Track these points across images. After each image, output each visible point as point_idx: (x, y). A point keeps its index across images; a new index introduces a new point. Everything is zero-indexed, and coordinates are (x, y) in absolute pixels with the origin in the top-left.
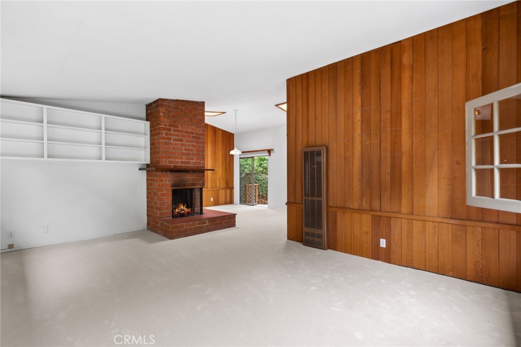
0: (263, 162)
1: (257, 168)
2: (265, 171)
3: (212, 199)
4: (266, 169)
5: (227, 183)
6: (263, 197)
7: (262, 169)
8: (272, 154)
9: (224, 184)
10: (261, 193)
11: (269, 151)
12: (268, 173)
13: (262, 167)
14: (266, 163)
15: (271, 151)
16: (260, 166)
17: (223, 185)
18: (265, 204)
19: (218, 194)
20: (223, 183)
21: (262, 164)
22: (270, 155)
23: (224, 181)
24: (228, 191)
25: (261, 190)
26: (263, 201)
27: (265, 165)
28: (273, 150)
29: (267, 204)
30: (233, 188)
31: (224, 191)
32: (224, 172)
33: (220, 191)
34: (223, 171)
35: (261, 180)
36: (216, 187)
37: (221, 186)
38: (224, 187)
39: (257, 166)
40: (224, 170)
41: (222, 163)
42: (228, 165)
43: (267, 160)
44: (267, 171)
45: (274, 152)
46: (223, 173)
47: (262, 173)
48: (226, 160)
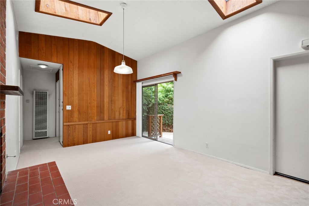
0: (169, 93)
1: (163, 99)
2: (171, 101)
3: (109, 132)
4: (172, 99)
5: (129, 113)
6: (169, 126)
7: (168, 100)
8: (179, 78)
9: (125, 115)
10: (167, 122)
11: (175, 74)
12: (174, 103)
13: (168, 98)
14: (171, 94)
15: (178, 75)
16: (166, 97)
17: (123, 116)
18: (170, 131)
19: (117, 126)
20: (123, 113)
21: (168, 95)
22: (176, 80)
23: (125, 112)
24: (130, 122)
25: (166, 119)
26: (169, 129)
27: (170, 96)
28: (180, 73)
29: (172, 132)
30: (135, 119)
31: (124, 123)
32: (125, 102)
33: (120, 123)
34: (123, 101)
35: (167, 110)
36: (114, 118)
37: (121, 117)
38: (124, 117)
39: (164, 97)
40: (125, 99)
41: (123, 92)
42: (130, 94)
43: (173, 91)
44: (173, 101)
45: (182, 76)
46: (123, 103)
47: (168, 103)
48: (127, 88)
